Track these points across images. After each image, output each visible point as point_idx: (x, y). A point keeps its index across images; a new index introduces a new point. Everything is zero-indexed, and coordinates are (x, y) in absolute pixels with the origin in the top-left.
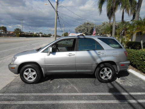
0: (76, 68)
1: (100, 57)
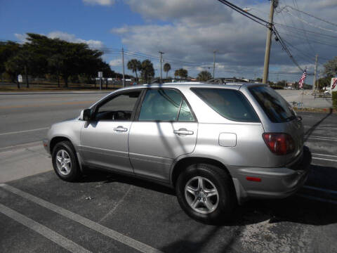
0: (130, 162)
1: (181, 143)
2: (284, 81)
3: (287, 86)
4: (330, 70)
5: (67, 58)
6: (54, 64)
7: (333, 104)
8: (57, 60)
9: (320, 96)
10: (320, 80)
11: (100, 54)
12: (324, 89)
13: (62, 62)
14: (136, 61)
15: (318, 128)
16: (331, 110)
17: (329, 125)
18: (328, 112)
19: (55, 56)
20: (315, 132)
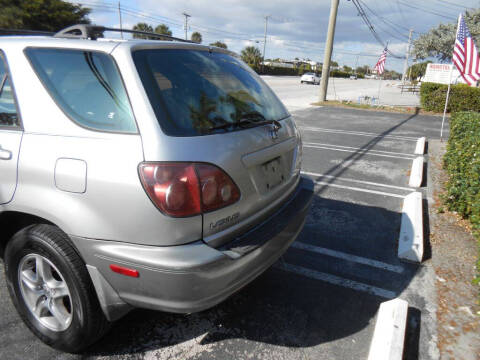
2: (366, 67)
3: (370, 73)
4: (421, 49)
5: (28, 15)
6: (7, 24)
7: (422, 101)
8: (12, 18)
9: (410, 90)
10: (414, 67)
11: (86, 11)
12: (418, 79)
13: (20, 21)
14: (146, 26)
15: (388, 136)
16: (418, 109)
17: (405, 133)
18: (413, 112)
19: (8, 9)
20: (380, 144)
